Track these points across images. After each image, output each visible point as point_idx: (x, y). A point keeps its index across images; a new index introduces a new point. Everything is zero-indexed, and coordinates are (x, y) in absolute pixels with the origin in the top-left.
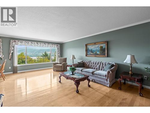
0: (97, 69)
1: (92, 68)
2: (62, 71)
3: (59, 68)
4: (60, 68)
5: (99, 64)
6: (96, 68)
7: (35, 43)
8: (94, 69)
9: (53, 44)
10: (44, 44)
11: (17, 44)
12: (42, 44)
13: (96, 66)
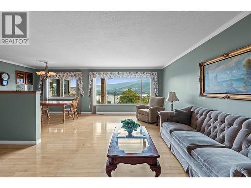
0: (222, 141)
1: (208, 134)
2: (149, 123)
3: (143, 116)
4: (146, 117)
5: (235, 126)
6: (220, 136)
7: (116, 73)
8: (215, 137)
9: (144, 73)
10: (128, 74)
11: (95, 77)
12: (126, 74)
13: (223, 130)
